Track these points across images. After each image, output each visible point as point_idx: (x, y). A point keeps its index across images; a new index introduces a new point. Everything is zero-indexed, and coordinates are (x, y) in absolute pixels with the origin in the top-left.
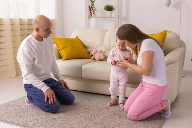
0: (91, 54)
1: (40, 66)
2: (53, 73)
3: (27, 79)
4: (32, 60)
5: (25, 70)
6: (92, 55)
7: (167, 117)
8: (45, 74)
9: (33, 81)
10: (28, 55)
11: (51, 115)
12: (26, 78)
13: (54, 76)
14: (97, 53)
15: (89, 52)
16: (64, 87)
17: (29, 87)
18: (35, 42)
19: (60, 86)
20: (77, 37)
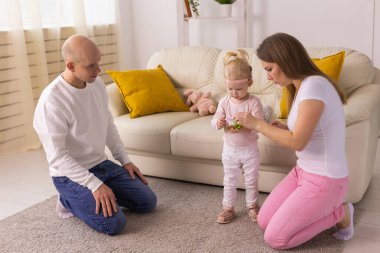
0: (188, 101)
1: (82, 139)
2: (111, 149)
3: (56, 168)
4: (65, 126)
5: (53, 149)
6: (192, 104)
7: (346, 238)
8: (93, 154)
9: (70, 171)
10: (56, 118)
11: (109, 239)
12: (56, 164)
13: (114, 155)
14: (202, 99)
15: (186, 98)
16: (134, 177)
17: (61, 183)
18: (68, 91)
19: (125, 177)
20: (159, 66)
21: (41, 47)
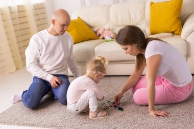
0: (98, 34)
20: (79, 18)
21: (9, 17)
